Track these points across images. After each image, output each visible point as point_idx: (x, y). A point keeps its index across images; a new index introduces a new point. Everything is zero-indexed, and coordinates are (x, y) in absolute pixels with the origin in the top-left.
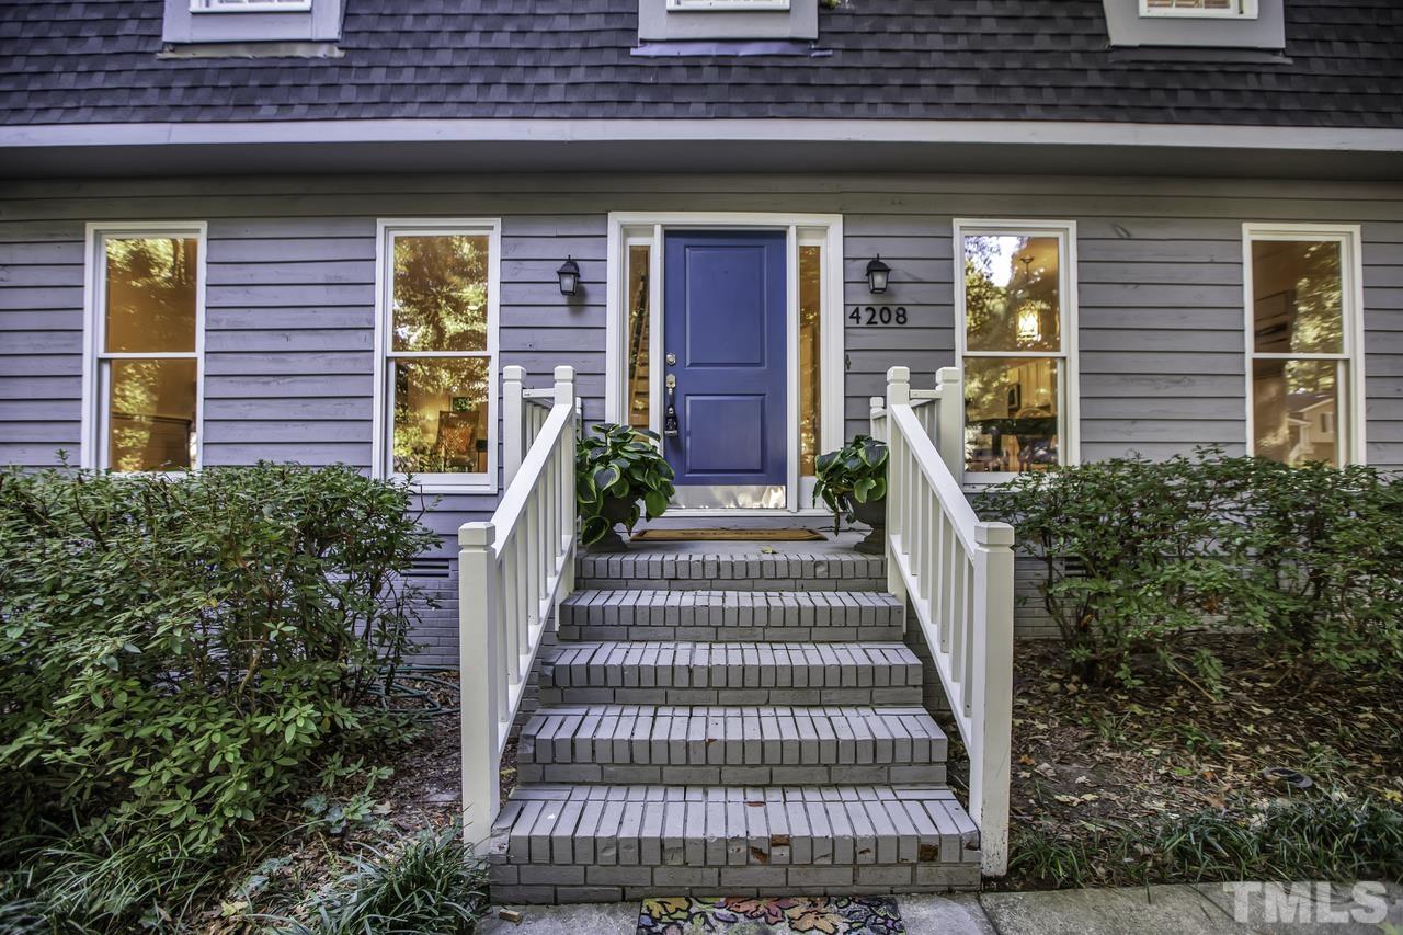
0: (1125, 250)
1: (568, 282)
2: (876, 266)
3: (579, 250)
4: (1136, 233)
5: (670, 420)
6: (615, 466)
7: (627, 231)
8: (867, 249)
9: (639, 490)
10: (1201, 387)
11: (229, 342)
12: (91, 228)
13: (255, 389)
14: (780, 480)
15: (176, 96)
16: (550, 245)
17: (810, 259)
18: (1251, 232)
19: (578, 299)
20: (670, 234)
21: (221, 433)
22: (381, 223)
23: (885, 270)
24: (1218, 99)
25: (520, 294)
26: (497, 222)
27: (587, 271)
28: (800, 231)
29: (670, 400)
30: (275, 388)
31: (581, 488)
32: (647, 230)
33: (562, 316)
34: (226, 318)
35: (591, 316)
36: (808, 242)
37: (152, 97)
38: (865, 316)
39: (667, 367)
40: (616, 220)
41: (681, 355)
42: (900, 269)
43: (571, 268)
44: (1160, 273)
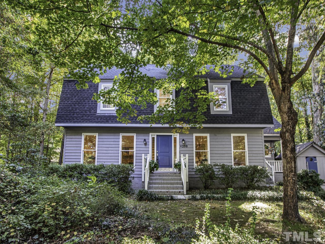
0: (216, 137)
1: (145, 142)
2: (183, 140)
3: (146, 138)
4: (217, 135)
5: (157, 159)
6: (153, 164)
7: (152, 135)
8: (182, 138)
9: (155, 167)
10: (226, 155)
11: (100, 149)
12: (83, 133)
13: (104, 155)
14: (171, 167)
15: (99, 120)
16: (142, 137)
17: (175, 139)
18: (232, 135)
19: (146, 144)
20: (157, 135)
21: (99, 160)
22: (120, 134)
23: (184, 141)
24: (223, 121)
25: (138, 143)
26: (135, 134)
27: (147, 141)
28: (174, 135)
29: (157, 157)
30: (107, 155)
31: (150, 166)
32: (155, 135)
33: (144, 146)
34: (100, 146)
35: (147, 146)
36: (175, 137)
37: (96, 120)
38: (182, 146)
39: (157, 153)
40: (150, 134)
41: (159, 151)
42: (186, 140)
43: (145, 140)
44: (220, 140)
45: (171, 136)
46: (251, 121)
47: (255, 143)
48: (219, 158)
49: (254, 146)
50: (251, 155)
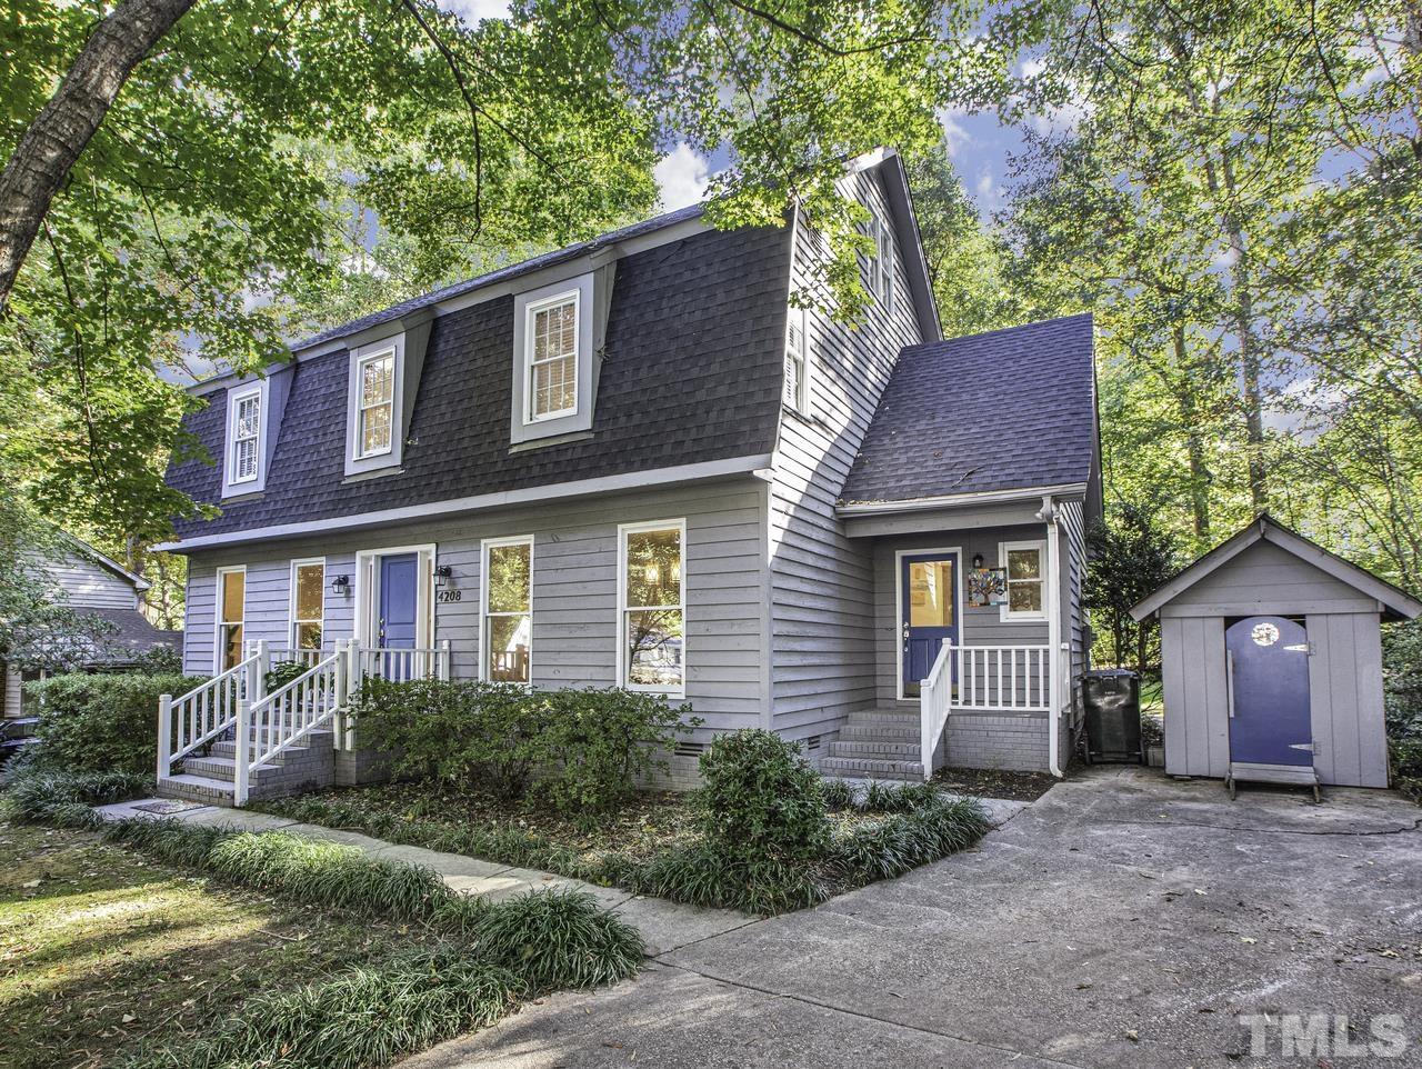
0: (556, 549)
3: (349, 570)
4: (562, 538)
10: (594, 631)
11: (251, 617)
12: (218, 570)
13: (257, 638)
16: (341, 568)
18: (624, 530)
19: (347, 595)
20: (384, 558)
22: (292, 562)
25: (331, 592)
26: (325, 558)
27: (350, 581)
29: (381, 642)
34: (251, 607)
35: (351, 602)
37: (217, 522)
38: (444, 597)
39: (380, 626)
40: (359, 555)
41: (386, 621)
42: (457, 571)
44: (573, 561)
45: (415, 554)
46: (667, 450)
47: (722, 566)
48: (564, 645)
49: (717, 582)
50: (701, 629)
